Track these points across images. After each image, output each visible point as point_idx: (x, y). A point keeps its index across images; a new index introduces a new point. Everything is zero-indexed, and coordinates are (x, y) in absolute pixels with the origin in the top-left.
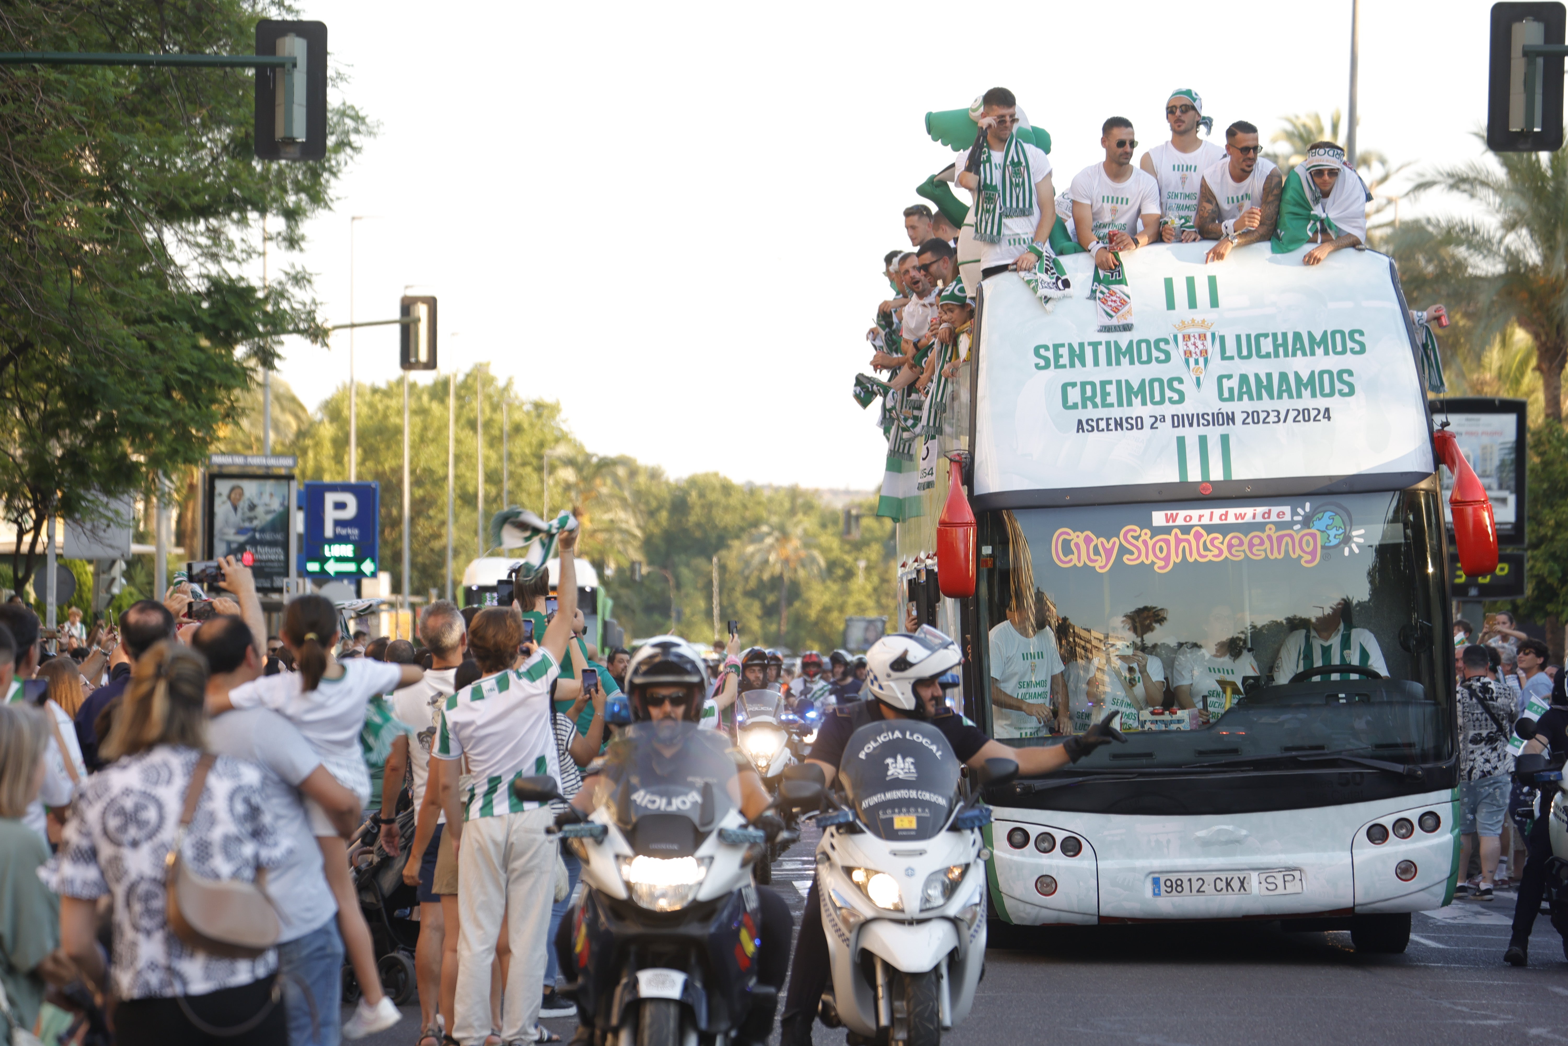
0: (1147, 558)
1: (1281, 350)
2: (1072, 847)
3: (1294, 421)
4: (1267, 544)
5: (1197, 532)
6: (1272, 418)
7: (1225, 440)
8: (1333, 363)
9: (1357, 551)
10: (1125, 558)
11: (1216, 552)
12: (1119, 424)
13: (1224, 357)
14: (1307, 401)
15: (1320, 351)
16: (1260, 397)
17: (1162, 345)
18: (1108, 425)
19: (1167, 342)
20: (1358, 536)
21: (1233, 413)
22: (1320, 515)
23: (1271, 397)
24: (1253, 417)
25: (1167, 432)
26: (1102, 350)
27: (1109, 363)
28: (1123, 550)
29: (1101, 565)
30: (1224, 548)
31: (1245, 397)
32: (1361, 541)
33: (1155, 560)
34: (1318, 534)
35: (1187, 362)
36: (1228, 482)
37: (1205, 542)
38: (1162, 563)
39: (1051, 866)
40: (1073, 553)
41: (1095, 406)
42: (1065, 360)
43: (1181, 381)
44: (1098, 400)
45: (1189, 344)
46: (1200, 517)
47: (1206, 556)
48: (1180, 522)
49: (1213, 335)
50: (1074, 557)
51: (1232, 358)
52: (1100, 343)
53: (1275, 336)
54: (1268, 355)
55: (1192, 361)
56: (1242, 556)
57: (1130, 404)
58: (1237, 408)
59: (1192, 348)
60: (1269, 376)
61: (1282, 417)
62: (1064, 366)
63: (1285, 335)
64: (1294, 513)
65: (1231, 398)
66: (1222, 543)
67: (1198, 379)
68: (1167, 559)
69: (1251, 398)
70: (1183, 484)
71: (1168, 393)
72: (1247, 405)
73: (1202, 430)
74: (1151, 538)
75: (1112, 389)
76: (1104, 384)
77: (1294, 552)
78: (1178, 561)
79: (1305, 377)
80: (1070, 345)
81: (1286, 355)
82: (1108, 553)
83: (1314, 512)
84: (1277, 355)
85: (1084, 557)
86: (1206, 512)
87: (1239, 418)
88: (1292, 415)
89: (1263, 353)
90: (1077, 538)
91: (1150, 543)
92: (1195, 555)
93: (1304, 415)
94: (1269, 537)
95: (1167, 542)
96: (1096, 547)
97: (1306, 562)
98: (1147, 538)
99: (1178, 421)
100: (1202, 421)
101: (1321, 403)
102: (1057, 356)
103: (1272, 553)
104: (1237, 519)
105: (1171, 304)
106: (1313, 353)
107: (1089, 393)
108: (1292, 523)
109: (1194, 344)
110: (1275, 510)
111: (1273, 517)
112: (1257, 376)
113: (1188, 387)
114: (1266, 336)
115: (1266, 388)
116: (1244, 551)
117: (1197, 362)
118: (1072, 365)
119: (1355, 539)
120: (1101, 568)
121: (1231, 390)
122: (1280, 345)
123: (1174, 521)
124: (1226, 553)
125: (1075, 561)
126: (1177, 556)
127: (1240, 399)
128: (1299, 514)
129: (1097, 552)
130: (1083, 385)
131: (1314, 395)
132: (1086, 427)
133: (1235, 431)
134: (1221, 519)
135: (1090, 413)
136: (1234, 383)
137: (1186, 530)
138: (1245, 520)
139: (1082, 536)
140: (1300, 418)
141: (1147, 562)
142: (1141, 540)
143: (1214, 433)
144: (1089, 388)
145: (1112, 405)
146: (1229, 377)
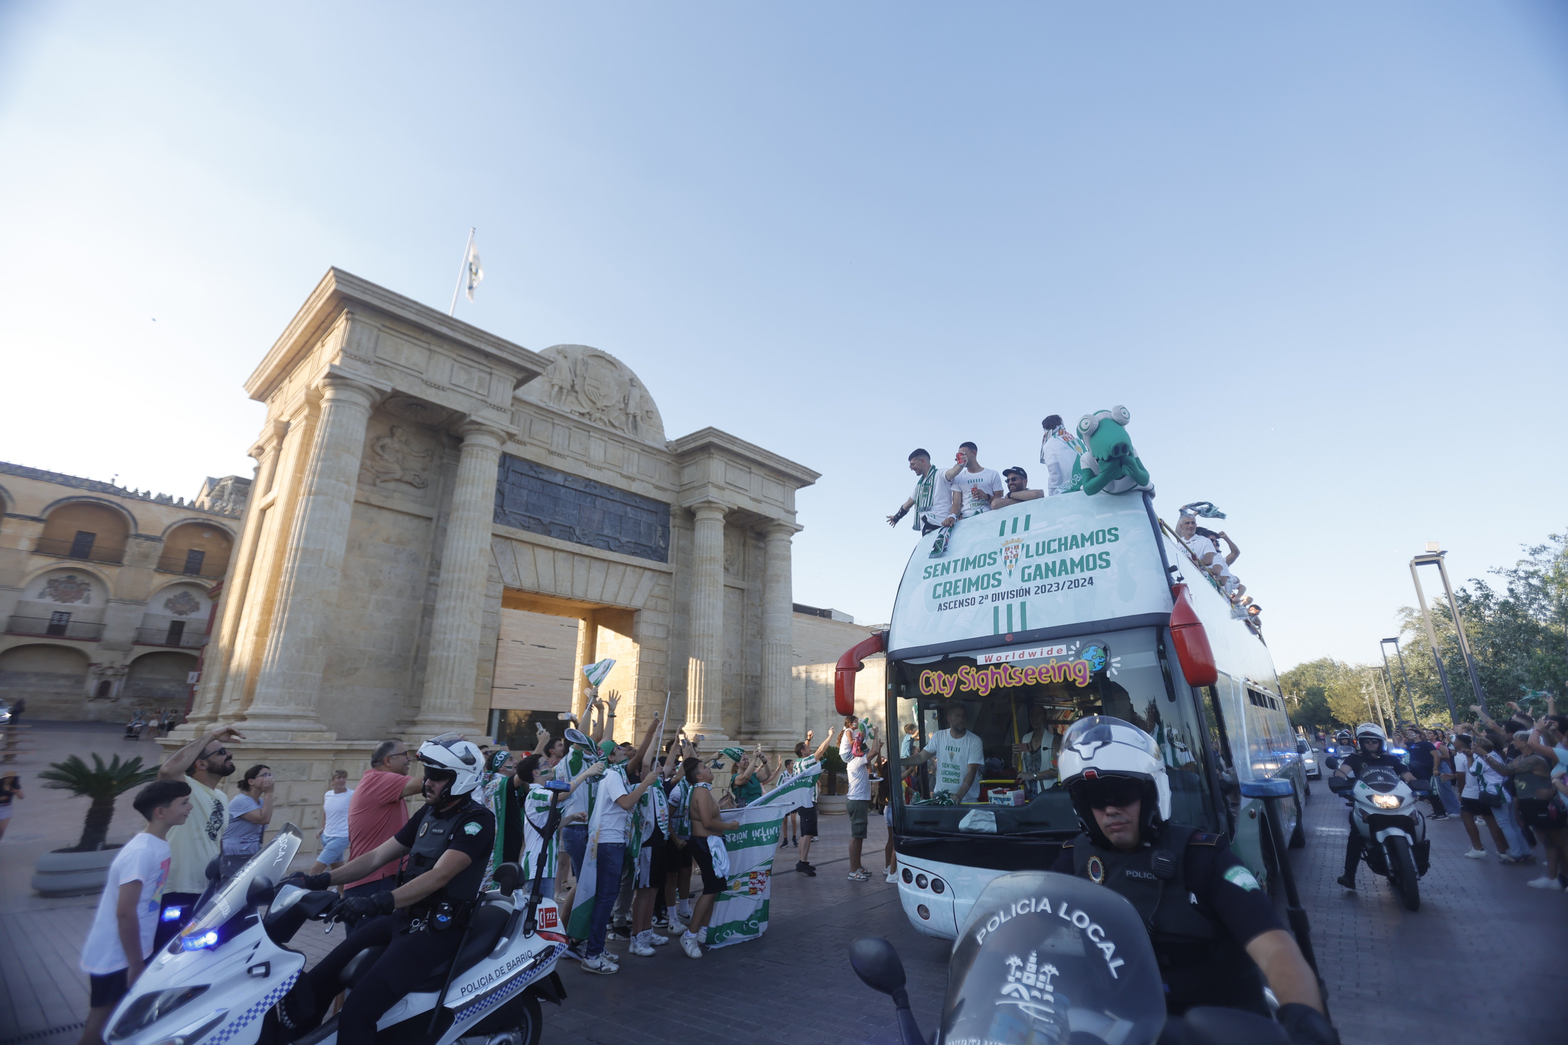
0: (974, 686)
1: (1063, 547)
2: (938, 886)
3: (1068, 588)
4: (1051, 673)
5: (1005, 667)
6: (1054, 588)
7: (1023, 605)
8: (1096, 549)
9: (1116, 673)
10: (962, 687)
11: (1017, 680)
12: (961, 604)
13: (1027, 556)
14: (1078, 575)
15: (1087, 544)
16: (1047, 576)
17: (993, 556)
18: (955, 604)
19: (995, 553)
20: (1115, 662)
21: (1029, 588)
22: (1087, 649)
23: (1054, 575)
24: (1042, 589)
25: (989, 604)
26: (959, 563)
27: (962, 570)
28: (960, 682)
29: (947, 692)
30: (1023, 676)
31: (1038, 577)
32: (1119, 665)
33: (979, 687)
34: (1087, 663)
35: (1005, 562)
36: (1024, 632)
37: (1010, 673)
38: (983, 689)
39: (924, 898)
40: (930, 685)
41: (950, 595)
42: (938, 572)
43: (1000, 573)
44: (952, 591)
45: (1008, 552)
46: (1007, 656)
47: (1011, 683)
48: (994, 661)
49: (1023, 545)
50: (932, 688)
51: (1032, 556)
52: (959, 560)
53: (1060, 540)
54: (1055, 551)
55: (1008, 561)
56: (1035, 682)
57: (969, 591)
58: (1032, 585)
59: (1009, 554)
60: (1054, 563)
61: (1060, 587)
62: (938, 575)
63: (1066, 538)
64: (1069, 649)
65: (1029, 580)
66: (1021, 673)
67: (1010, 571)
68: (986, 686)
69: (1041, 578)
70: (997, 636)
71: (992, 582)
72: (1039, 582)
73: (1010, 601)
74: (976, 673)
75: (960, 584)
76: (956, 582)
77: (1070, 677)
78: (993, 687)
79: (1077, 561)
80: (943, 564)
81: (1066, 549)
82: (951, 684)
83: (1083, 647)
84: (1060, 550)
85: (937, 688)
86: (1010, 653)
87: (1032, 591)
88: (1067, 584)
89: (1052, 550)
90: (933, 675)
91: (976, 676)
92: (1004, 683)
93: (1076, 584)
94: (1053, 668)
95: (986, 675)
96: (944, 680)
97: (1080, 683)
98: (974, 673)
99: (995, 597)
100: (1010, 595)
101: (1087, 574)
102: (936, 570)
103: (1055, 679)
104: (1030, 656)
105: (1002, 533)
106: (1083, 545)
107: (948, 588)
108: (1068, 656)
109: (1011, 552)
110: (1056, 648)
111: (1055, 654)
112: (1046, 564)
113: (1004, 577)
114: (1054, 540)
115: (1051, 571)
116: (1036, 678)
117: (1011, 562)
118: (942, 574)
119: (1114, 665)
120: (947, 694)
121: (1029, 575)
122: (1063, 544)
123: (990, 661)
124: (1024, 681)
125: (932, 691)
126: (993, 684)
127: (1035, 579)
128: (1072, 650)
129: (945, 684)
130: (946, 584)
131: (1082, 570)
132: (943, 607)
133: (1030, 599)
134: (1020, 657)
135: (948, 599)
136: (1032, 571)
137: (998, 665)
138: (1035, 657)
139: (936, 674)
140: (1073, 585)
141: (975, 689)
142: (970, 674)
143: (1016, 602)
144: (948, 585)
145: (959, 593)
146: (1029, 567)
